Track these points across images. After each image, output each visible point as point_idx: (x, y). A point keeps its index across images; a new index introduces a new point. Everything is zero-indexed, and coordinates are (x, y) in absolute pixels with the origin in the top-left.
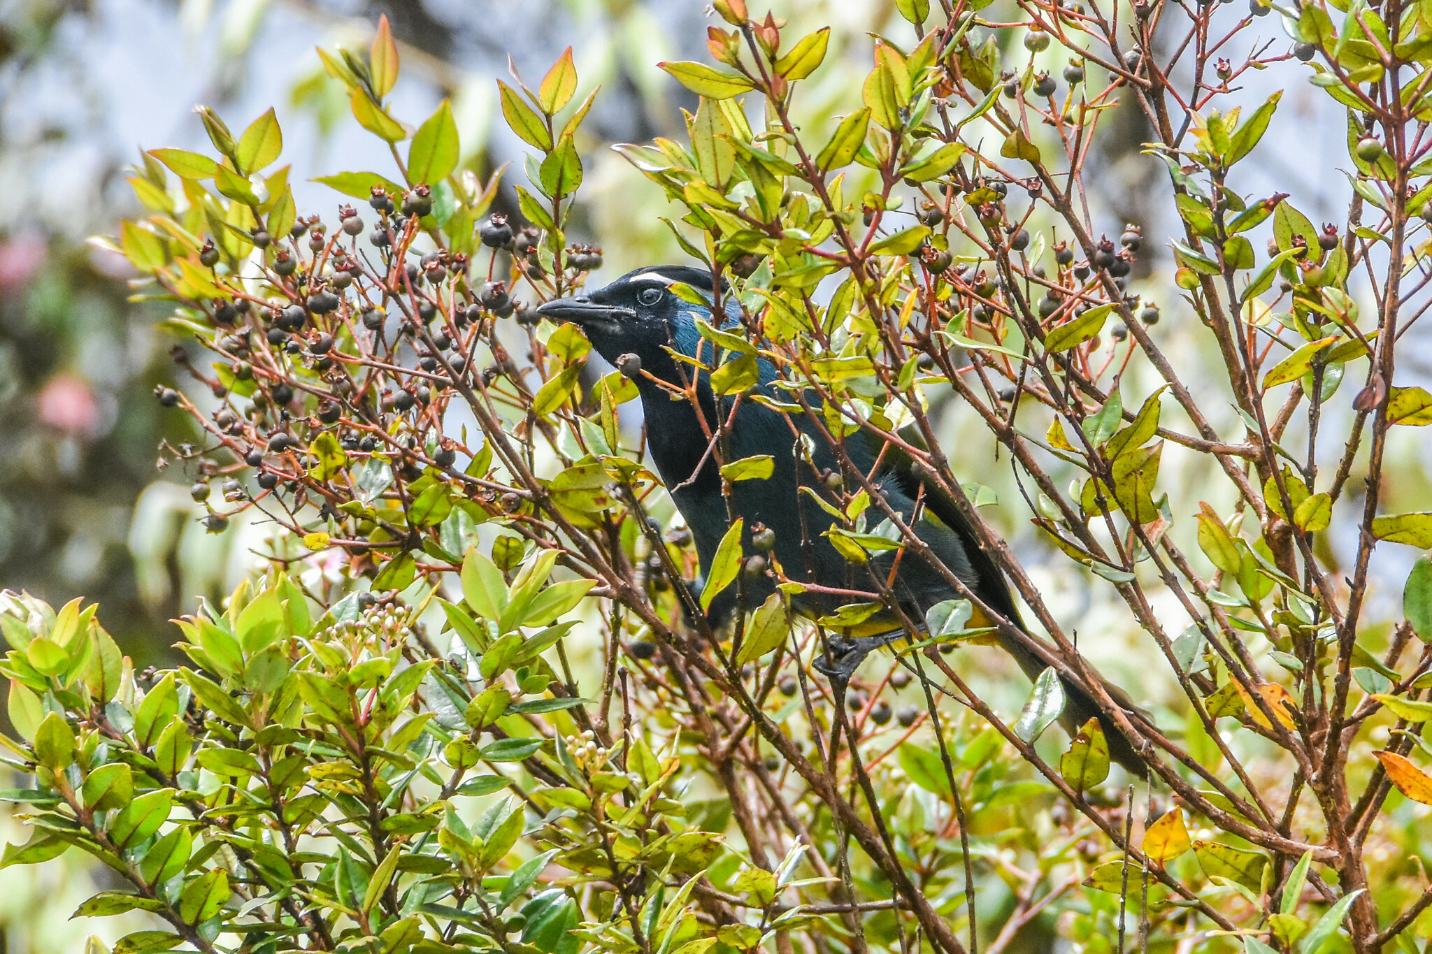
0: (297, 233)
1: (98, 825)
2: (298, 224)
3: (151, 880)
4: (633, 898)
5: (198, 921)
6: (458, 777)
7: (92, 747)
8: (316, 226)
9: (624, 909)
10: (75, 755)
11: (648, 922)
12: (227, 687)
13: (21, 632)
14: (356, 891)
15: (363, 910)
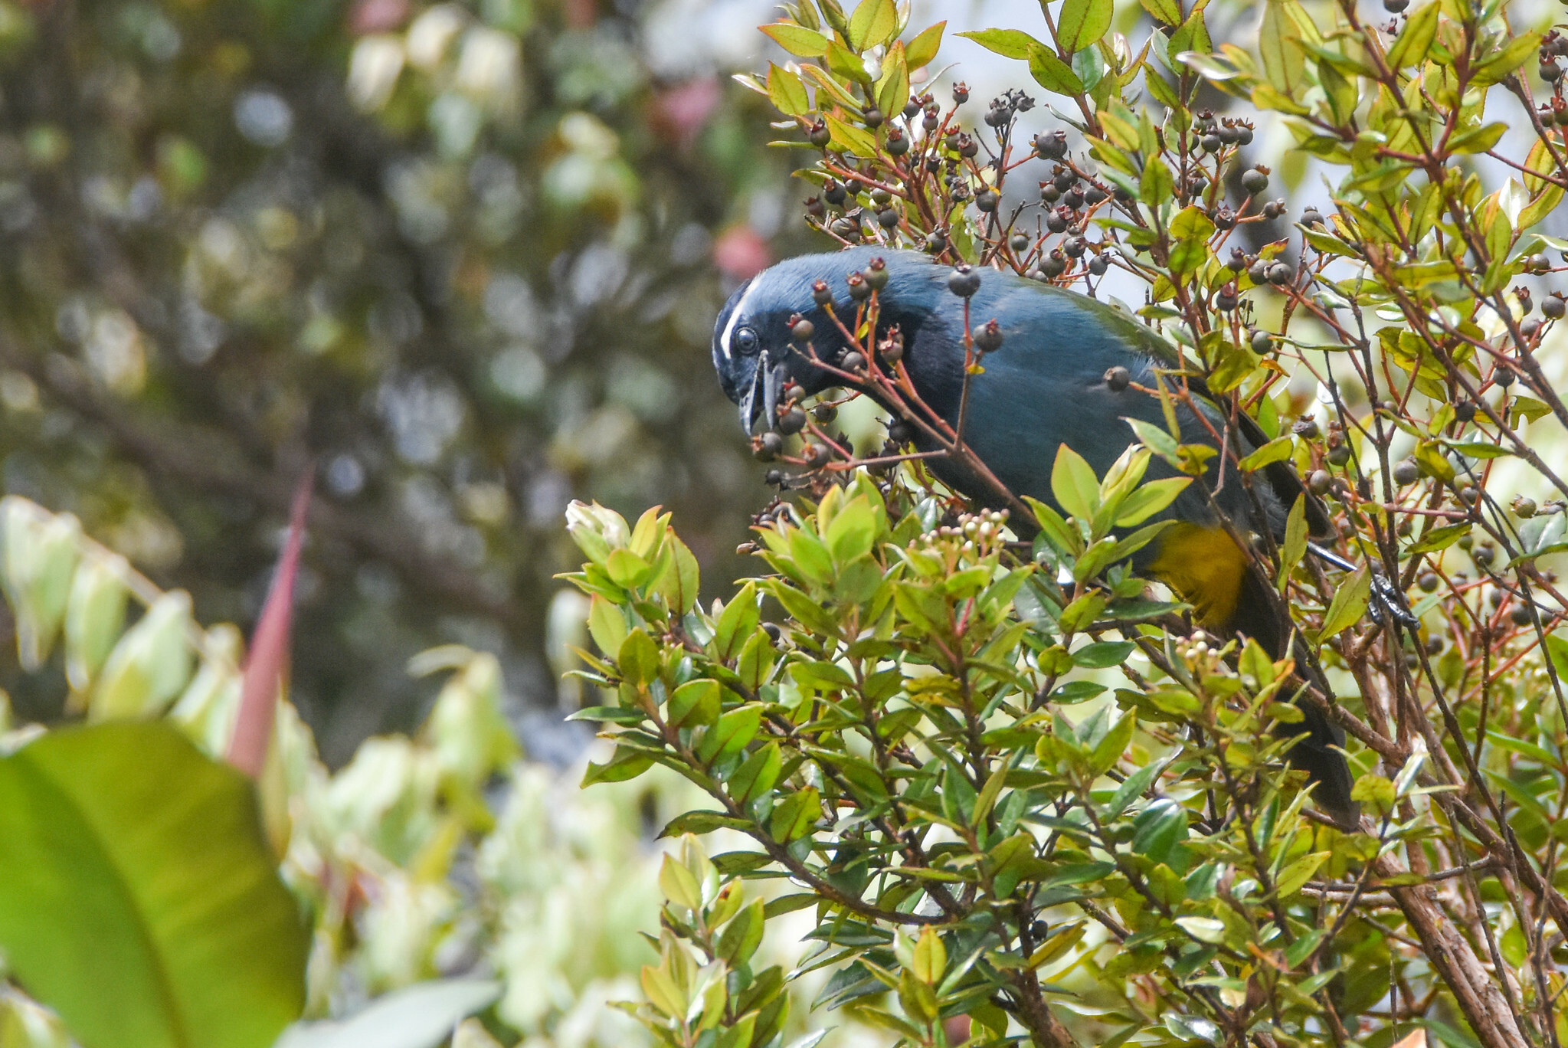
0: (910, 113)
1: (683, 741)
2: (910, 102)
3: (740, 798)
4: (1247, 807)
5: (788, 841)
6: (1050, 683)
7: (676, 662)
8: (930, 105)
9: (1238, 819)
10: (659, 671)
11: (1262, 832)
12: (817, 597)
13: (597, 544)
14: (962, 805)
15: (969, 825)
